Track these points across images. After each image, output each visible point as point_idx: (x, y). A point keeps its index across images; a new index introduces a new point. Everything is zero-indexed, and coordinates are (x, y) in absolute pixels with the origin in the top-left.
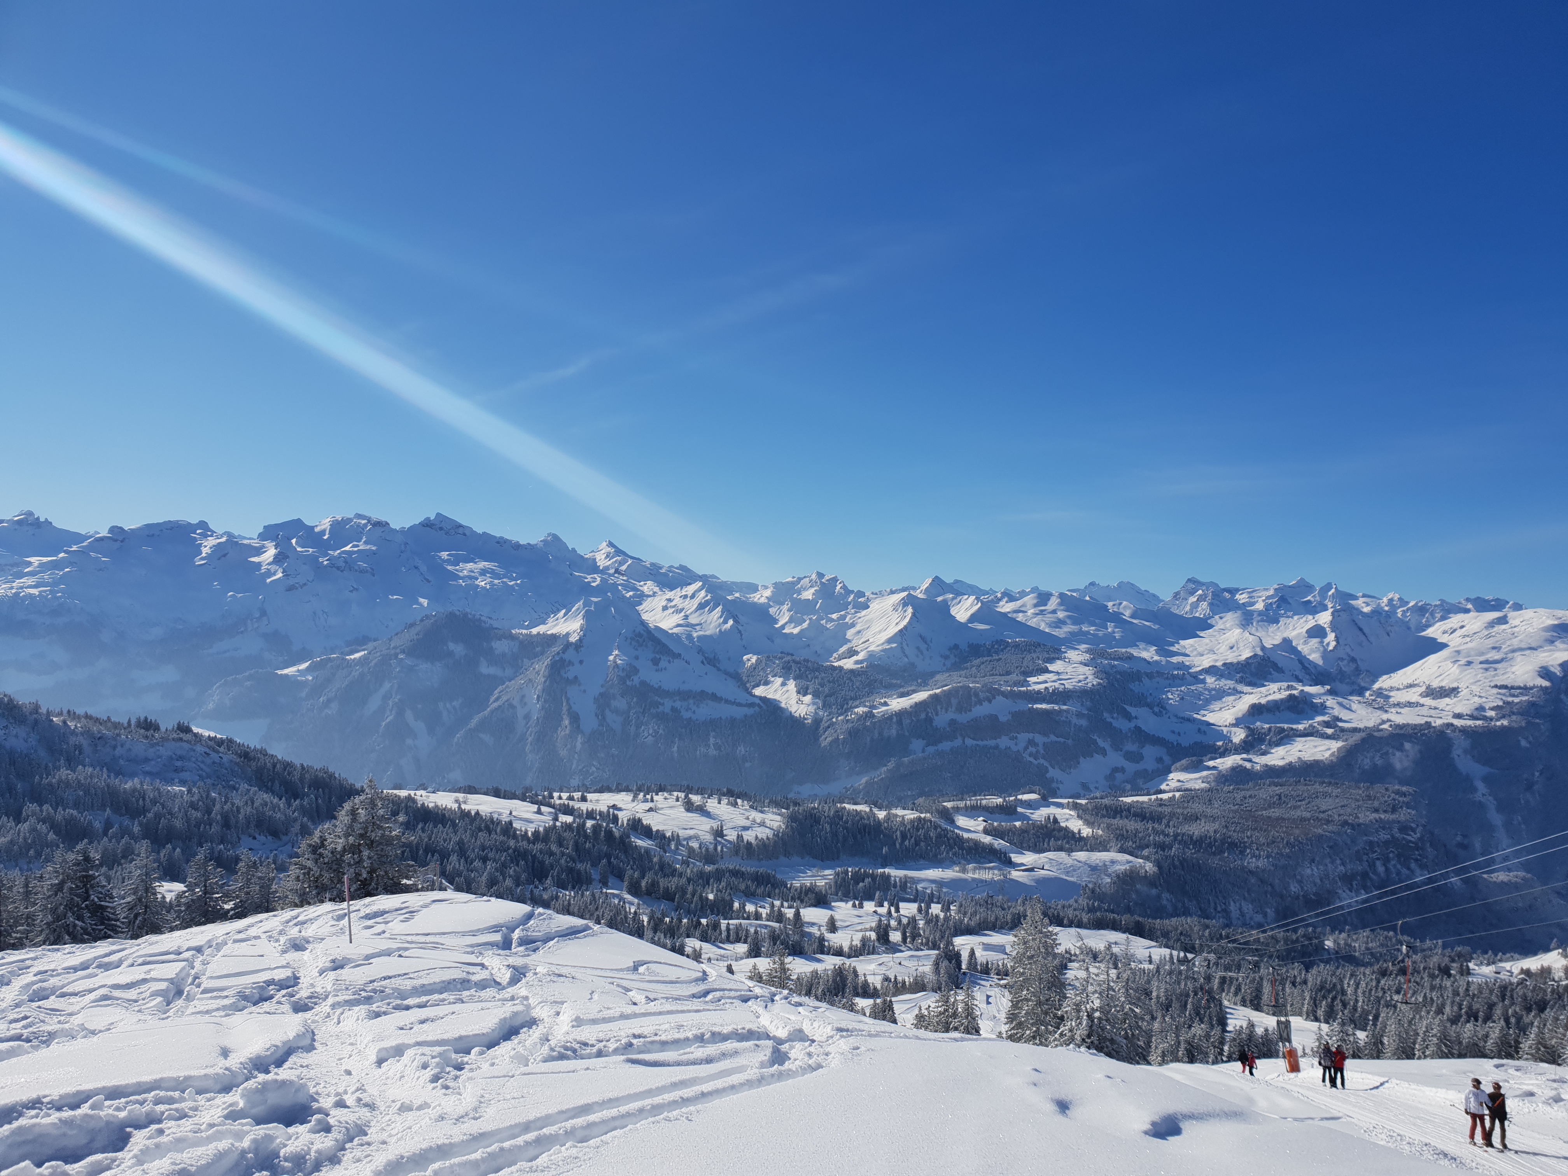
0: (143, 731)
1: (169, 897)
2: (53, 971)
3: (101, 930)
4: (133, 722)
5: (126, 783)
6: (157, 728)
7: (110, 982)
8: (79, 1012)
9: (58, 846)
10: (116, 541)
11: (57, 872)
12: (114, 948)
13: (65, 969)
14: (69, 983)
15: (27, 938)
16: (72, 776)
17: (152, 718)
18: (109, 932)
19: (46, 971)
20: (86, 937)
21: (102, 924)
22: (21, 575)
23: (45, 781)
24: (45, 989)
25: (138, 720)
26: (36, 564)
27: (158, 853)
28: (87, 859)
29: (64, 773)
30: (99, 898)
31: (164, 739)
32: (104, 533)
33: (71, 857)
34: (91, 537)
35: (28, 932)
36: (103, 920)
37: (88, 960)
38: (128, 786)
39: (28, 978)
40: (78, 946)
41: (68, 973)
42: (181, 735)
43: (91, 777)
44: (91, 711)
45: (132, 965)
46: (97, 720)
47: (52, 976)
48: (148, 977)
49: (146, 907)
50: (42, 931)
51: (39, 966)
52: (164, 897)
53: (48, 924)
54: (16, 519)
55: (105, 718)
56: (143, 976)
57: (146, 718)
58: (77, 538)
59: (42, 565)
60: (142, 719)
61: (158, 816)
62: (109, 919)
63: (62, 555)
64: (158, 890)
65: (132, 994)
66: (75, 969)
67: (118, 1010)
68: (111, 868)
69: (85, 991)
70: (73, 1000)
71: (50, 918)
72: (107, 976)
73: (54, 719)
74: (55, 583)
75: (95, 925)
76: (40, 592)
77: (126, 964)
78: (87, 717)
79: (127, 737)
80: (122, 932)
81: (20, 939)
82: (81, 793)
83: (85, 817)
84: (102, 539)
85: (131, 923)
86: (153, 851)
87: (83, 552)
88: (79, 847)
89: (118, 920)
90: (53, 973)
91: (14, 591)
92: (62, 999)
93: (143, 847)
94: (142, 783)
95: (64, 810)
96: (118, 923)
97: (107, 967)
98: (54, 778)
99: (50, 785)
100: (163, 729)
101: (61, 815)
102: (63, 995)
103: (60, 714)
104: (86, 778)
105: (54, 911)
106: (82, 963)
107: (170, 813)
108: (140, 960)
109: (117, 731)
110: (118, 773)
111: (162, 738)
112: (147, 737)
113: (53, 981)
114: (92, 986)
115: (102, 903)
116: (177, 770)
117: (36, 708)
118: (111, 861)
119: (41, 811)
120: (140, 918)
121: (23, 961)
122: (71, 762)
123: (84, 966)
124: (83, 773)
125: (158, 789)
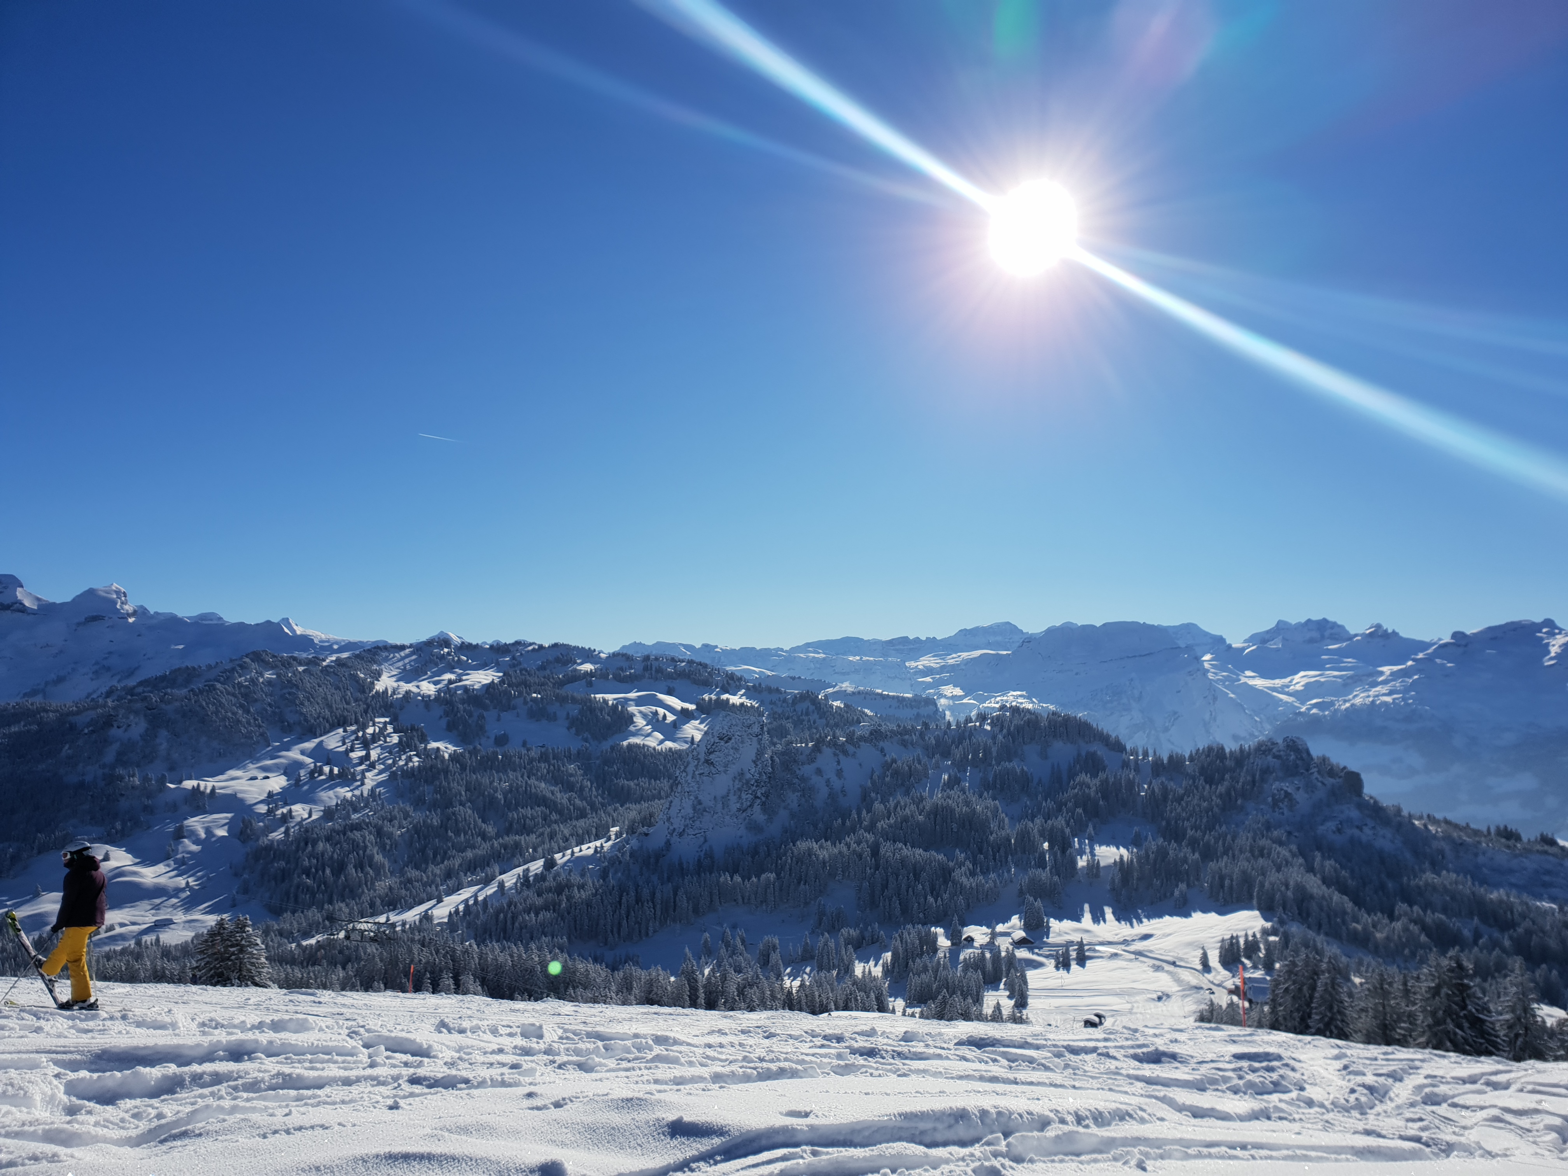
0: (1503, 840)
1: (1550, 1022)
2: (1442, 1077)
3: (1481, 1044)
4: (1493, 830)
5: (1491, 893)
6: (1518, 838)
7: (1501, 1104)
8: (1472, 1128)
9: (1431, 950)
10: (1459, 646)
11: (1433, 975)
12: (1500, 1067)
13: (1453, 1078)
14: (1459, 1095)
15: (1411, 1036)
16: (1437, 880)
17: (1512, 827)
18: (1491, 1048)
19: (1435, 1077)
20: (1468, 1048)
21: (1483, 1038)
22: (1375, 684)
23: (1412, 883)
24: (1436, 1095)
25: (1498, 828)
26: (1388, 673)
27: (1533, 972)
28: (1460, 966)
29: (1429, 876)
30: (1477, 1010)
31: (1527, 851)
32: (1447, 639)
33: (1445, 962)
34: (1434, 644)
35: (1410, 1031)
36: (1483, 1033)
37: (1476, 1075)
38: (1494, 896)
39: (1420, 1080)
40: (1463, 1057)
41: (1458, 1083)
42: (1546, 847)
43: (1456, 883)
44: (1450, 817)
45: (1521, 1090)
46: (1456, 826)
47: (1442, 1083)
48: (1540, 1107)
49: (1527, 1029)
50: (1424, 1032)
51: (1427, 1069)
52: (1544, 1022)
53: (1429, 1026)
54: (1368, 632)
55: (1464, 825)
56: (1533, 1106)
57: (1506, 827)
58: (1422, 646)
59: (1393, 674)
60: (1502, 827)
61: (1529, 933)
62: (1490, 1034)
63: (1410, 663)
64: (1539, 1012)
65: (1525, 1122)
66: (1464, 1081)
67: (1512, 1136)
68: (1485, 980)
69: (1477, 1107)
70: (1464, 1113)
71: (1430, 1020)
72: (1497, 1097)
73: (1416, 822)
74: (1406, 690)
75: (1476, 1037)
76: (1394, 699)
77: (1514, 1088)
78: (1447, 822)
79: (1488, 845)
80: (1504, 1051)
81: (1404, 1036)
82: (1448, 898)
83: (1455, 924)
84: (1446, 645)
85: (1512, 1043)
86: (1528, 969)
87: (1430, 659)
88: (1451, 953)
89: (1497, 1036)
90: (1442, 1080)
91: (1371, 699)
92: (1454, 1110)
93: (1517, 963)
94: (1508, 895)
95: (1433, 913)
96: (1499, 1040)
97: (1496, 1086)
98: (1421, 880)
99: (1419, 887)
100: (1525, 839)
101: (1430, 918)
102: (1455, 1105)
103: (1420, 818)
104: (1451, 884)
105: (1433, 1014)
106: (1470, 1076)
107: (1543, 931)
108: (1530, 1087)
109: (1477, 839)
110: (1483, 882)
111: (1524, 849)
112: (1508, 847)
113: (1443, 1089)
114: (1482, 1103)
115: (1481, 1016)
116: (1545, 885)
117: (1399, 810)
118: (1484, 972)
119: (1412, 911)
120: (1520, 1040)
121: (1412, 1060)
122: (1436, 866)
123: (1473, 1080)
124: (1448, 878)
125: (1527, 904)
